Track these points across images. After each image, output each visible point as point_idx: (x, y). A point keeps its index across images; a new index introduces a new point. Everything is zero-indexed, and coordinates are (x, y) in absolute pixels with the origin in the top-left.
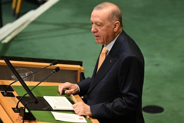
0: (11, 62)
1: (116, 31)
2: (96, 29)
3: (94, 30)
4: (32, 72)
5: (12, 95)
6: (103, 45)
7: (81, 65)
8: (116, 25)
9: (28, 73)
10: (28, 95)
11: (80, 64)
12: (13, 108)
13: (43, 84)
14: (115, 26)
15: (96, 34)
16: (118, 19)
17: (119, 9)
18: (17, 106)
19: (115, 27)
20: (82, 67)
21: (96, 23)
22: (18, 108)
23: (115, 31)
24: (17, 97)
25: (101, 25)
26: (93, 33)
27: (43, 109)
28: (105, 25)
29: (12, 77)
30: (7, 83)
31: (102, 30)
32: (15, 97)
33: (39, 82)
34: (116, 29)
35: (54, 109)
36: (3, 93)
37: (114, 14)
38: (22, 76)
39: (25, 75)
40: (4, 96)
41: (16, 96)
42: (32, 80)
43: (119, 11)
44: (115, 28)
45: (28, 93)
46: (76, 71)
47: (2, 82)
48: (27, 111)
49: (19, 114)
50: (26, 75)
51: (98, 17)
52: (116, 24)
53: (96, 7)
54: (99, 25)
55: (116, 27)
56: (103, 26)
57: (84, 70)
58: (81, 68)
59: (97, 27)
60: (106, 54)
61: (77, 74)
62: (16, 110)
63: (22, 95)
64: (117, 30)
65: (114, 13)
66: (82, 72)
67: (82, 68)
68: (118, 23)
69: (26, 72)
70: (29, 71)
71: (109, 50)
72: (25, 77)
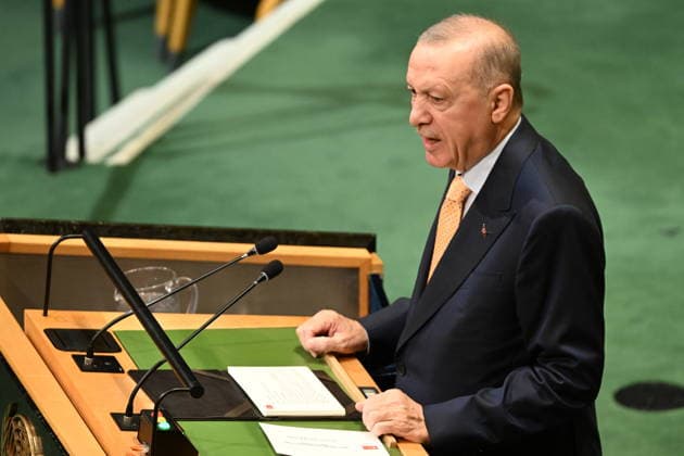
0: (107, 242)
1: (500, 119)
2: (426, 113)
3: (420, 116)
4: (189, 279)
5: (115, 367)
6: (451, 171)
7: (372, 248)
8: (500, 97)
9: (174, 282)
10: (167, 366)
11: (369, 243)
12: (114, 415)
13: (225, 322)
14: (497, 101)
15: (427, 132)
16: (507, 77)
17: (509, 39)
18: (130, 407)
19: (496, 107)
20: (374, 255)
21: (426, 93)
22: (135, 412)
23: (496, 119)
24: (131, 373)
25: (443, 99)
26: (417, 129)
27: (227, 415)
28: (461, 99)
29: (117, 299)
30: (96, 320)
31: (448, 116)
32: (123, 372)
33: (211, 316)
34: (499, 114)
35: (265, 412)
36: (78, 360)
37: (493, 58)
38: (154, 294)
39: (162, 290)
40: (83, 368)
41: (126, 370)
42: (192, 308)
43: (511, 47)
44: (498, 111)
45: (168, 358)
46: (353, 271)
47: (78, 320)
48: (163, 424)
49: (136, 434)
50: (169, 290)
51: (434, 69)
52: (500, 93)
53: (425, 34)
54: (437, 99)
55: (500, 104)
56: (450, 105)
57: (380, 266)
58: (370, 260)
59: (429, 104)
60: (464, 202)
61: (357, 282)
62: (128, 420)
63: (148, 366)
64: (503, 115)
65: (491, 58)
66: (375, 272)
67: (376, 259)
68: (507, 90)
69: (167, 277)
70: (179, 276)
71: (476, 190)
72: (162, 295)
